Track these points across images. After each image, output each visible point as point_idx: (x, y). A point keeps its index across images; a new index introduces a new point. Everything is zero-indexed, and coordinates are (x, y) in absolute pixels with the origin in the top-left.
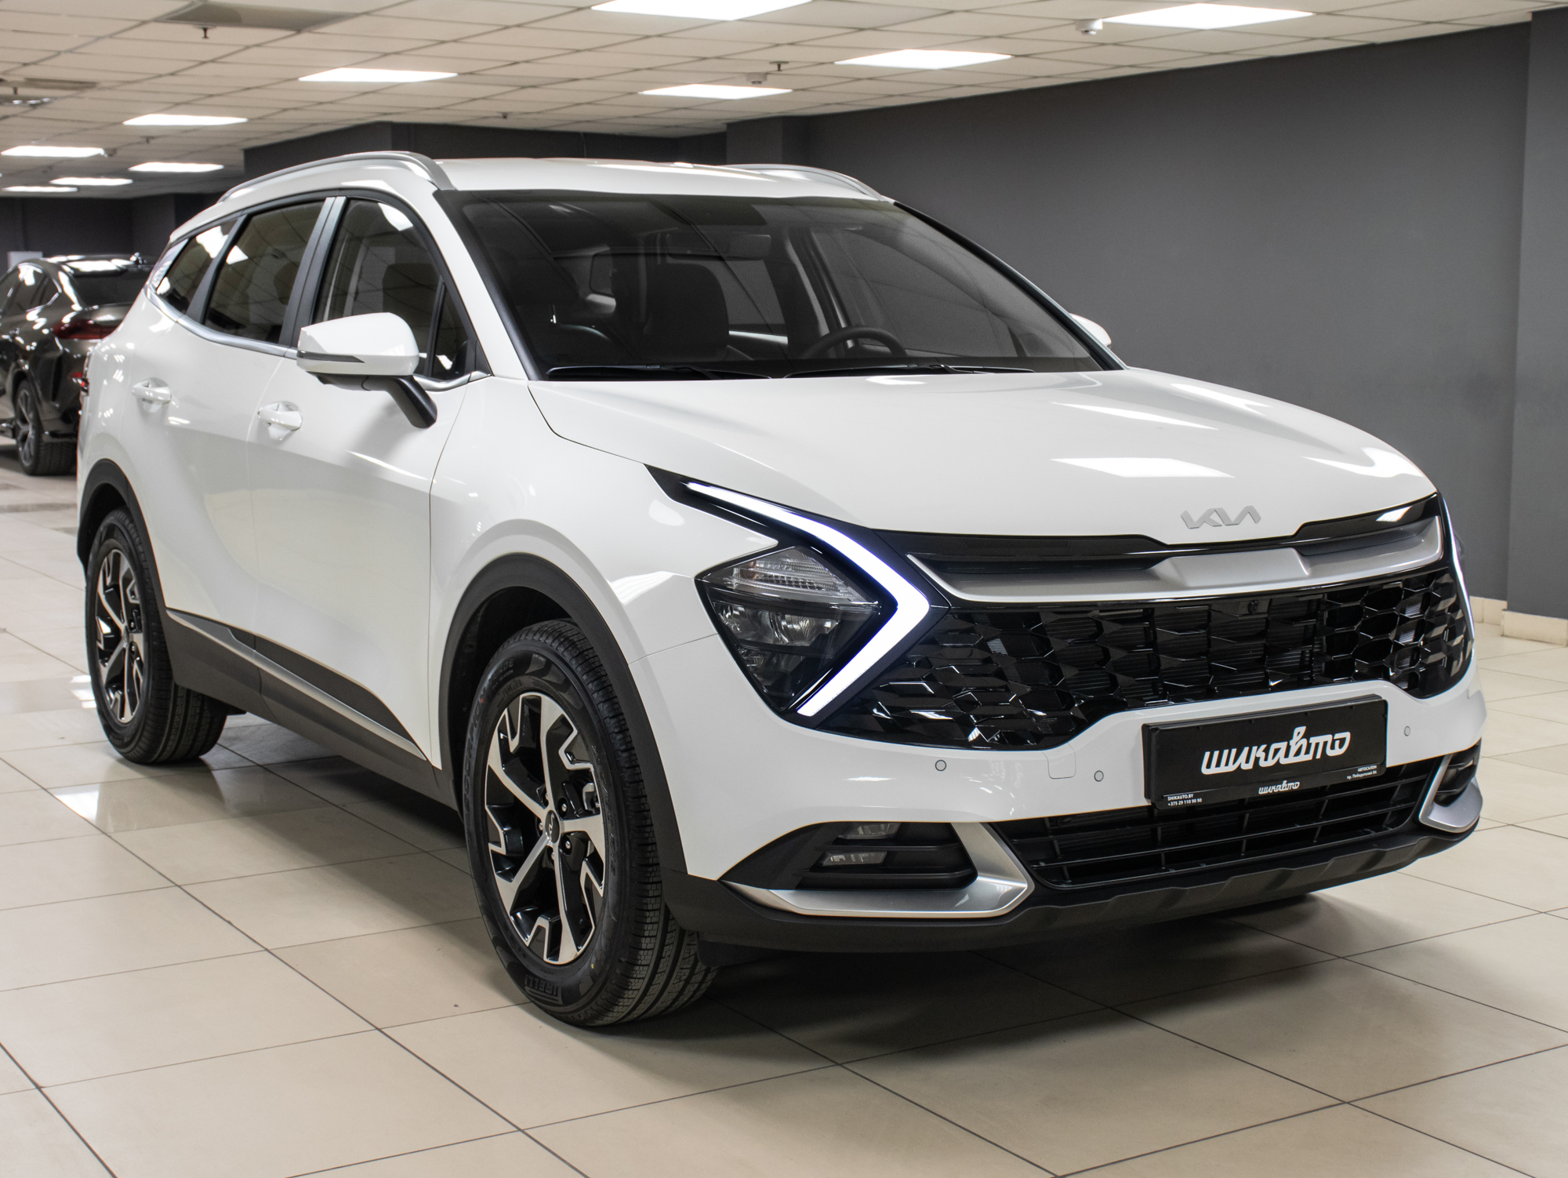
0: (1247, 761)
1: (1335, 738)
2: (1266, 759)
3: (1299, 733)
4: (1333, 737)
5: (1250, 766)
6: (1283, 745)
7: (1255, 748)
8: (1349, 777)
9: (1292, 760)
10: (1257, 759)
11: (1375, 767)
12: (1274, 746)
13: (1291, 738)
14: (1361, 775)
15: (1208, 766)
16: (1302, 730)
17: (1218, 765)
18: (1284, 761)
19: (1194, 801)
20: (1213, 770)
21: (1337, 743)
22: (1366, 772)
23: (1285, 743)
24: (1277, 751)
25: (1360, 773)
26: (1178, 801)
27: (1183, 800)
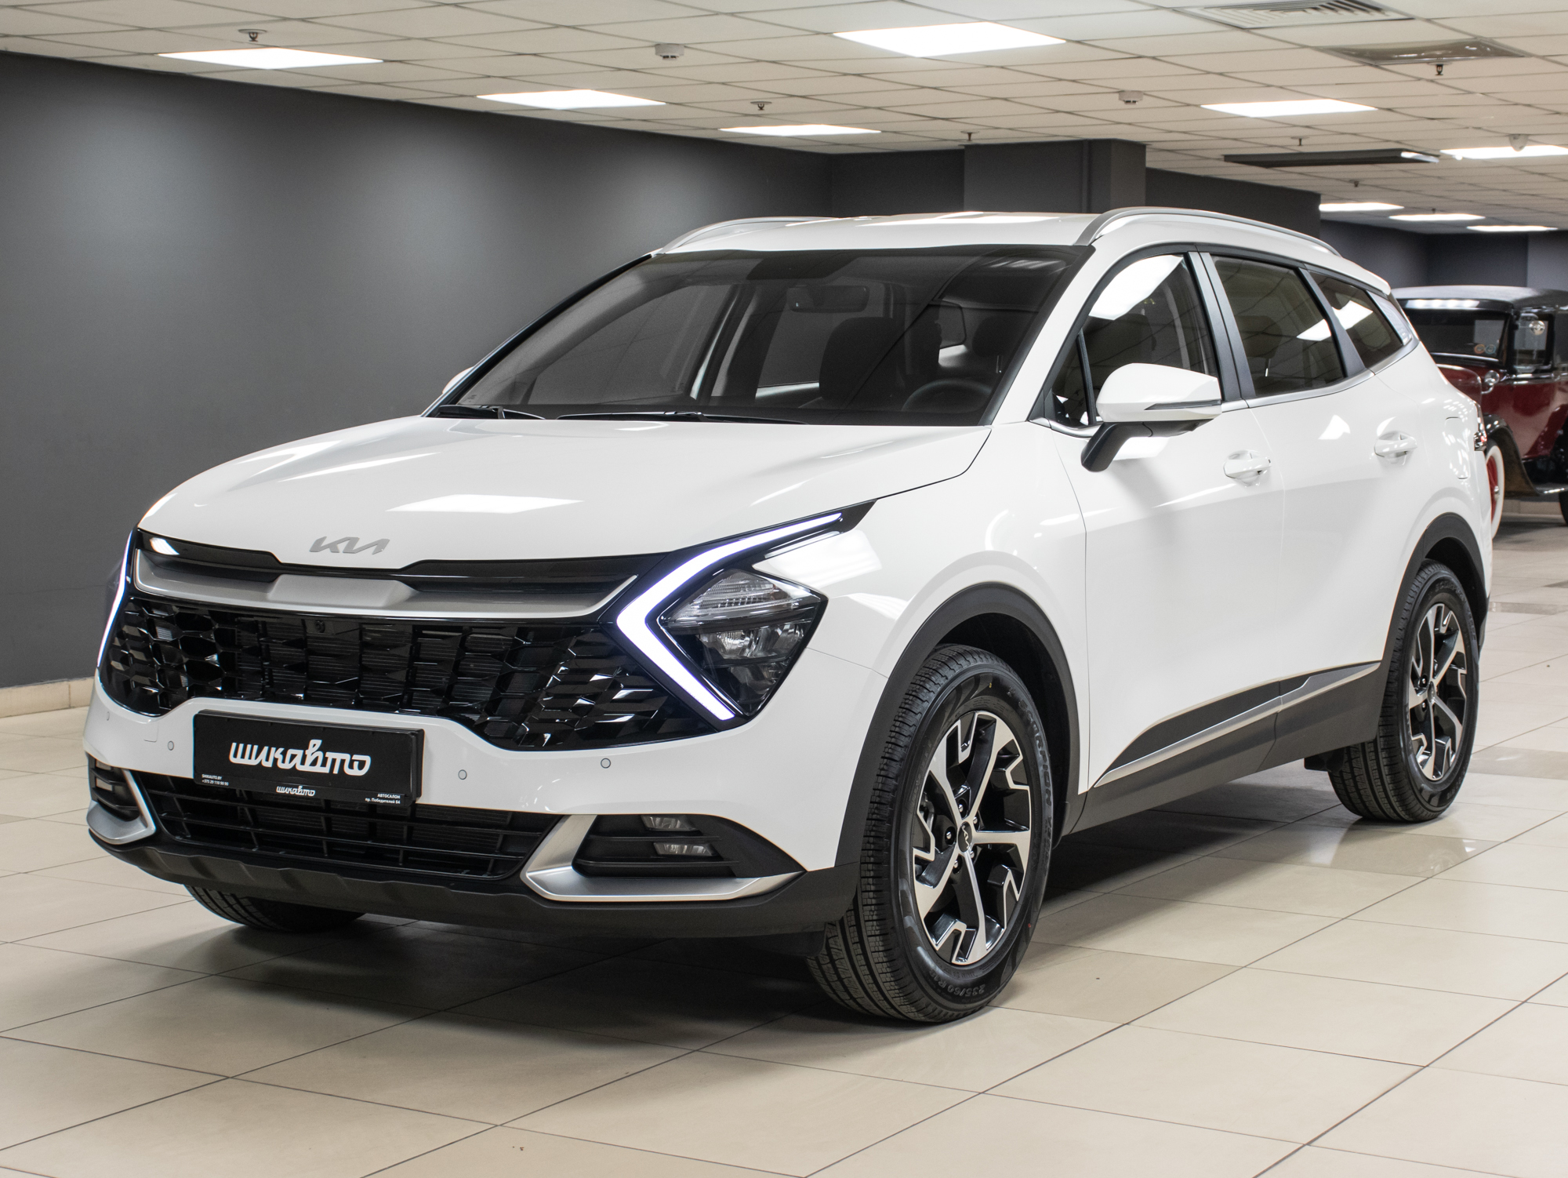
0: (267, 760)
1: (353, 758)
2: (283, 762)
3: (314, 745)
4: (351, 757)
5: (269, 764)
6: (299, 753)
7: (273, 749)
8: (368, 800)
9: (307, 768)
10: (275, 760)
11: (399, 797)
12: (291, 752)
13: (307, 748)
14: (382, 801)
15: (235, 756)
16: (318, 743)
17: (243, 756)
18: (300, 768)
19: (222, 783)
20: (238, 760)
21: (356, 764)
22: (387, 799)
23: (302, 751)
24: (293, 757)
25: (380, 798)
26: (210, 779)
27: (214, 780)
